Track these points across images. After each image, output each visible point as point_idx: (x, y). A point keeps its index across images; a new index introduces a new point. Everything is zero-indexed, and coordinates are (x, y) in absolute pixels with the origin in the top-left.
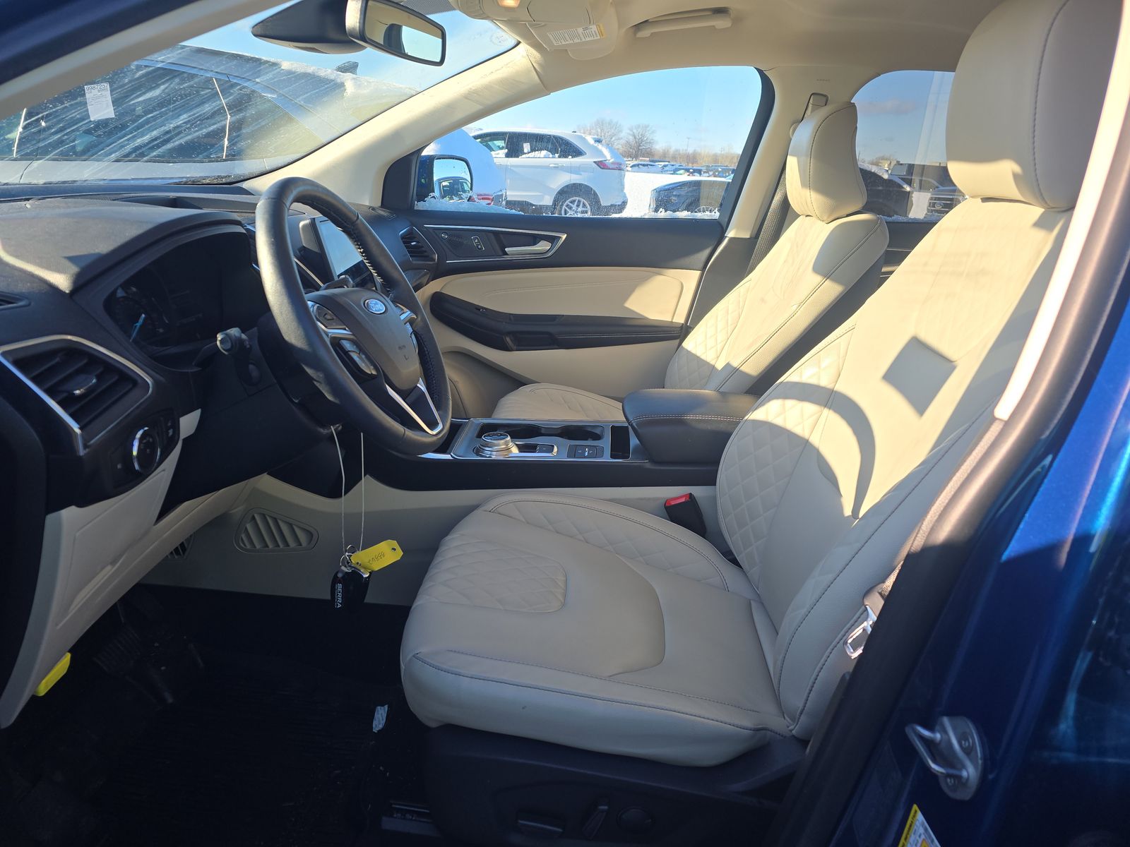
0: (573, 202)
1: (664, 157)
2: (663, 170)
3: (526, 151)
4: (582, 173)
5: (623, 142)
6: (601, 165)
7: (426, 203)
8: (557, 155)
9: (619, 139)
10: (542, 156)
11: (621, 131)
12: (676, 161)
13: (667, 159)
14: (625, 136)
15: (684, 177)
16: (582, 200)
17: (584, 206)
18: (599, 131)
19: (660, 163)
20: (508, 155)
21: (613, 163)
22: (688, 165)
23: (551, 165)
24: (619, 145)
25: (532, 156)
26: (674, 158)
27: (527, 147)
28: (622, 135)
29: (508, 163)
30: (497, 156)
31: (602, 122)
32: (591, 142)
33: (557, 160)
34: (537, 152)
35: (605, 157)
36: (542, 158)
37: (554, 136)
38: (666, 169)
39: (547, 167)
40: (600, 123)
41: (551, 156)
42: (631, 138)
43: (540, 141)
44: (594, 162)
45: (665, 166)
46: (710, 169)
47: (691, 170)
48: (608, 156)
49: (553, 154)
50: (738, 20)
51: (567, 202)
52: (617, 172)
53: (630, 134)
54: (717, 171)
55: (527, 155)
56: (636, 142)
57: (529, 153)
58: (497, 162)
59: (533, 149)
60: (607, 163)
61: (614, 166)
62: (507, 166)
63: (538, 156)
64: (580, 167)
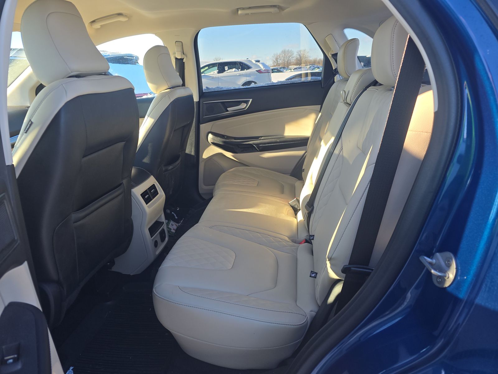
3: (226, 70)
4: (251, 76)
6: (259, 71)
8: (240, 70)
9: (293, 58)
14: (295, 57)
20: (218, 73)
25: (229, 72)
27: (226, 68)
28: (294, 55)
30: (214, 73)
32: (254, 62)
33: (240, 72)
34: (231, 70)
35: (260, 68)
37: (238, 62)
38: (311, 68)
39: (236, 76)
40: (284, 52)
41: (237, 70)
43: (232, 65)
44: (256, 71)
48: (262, 67)
53: (297, 55)
55: (227, 72)
56: (301, 58)
57: (227, 70)
58: (214, 76)
59: (229, 69)
60: (262, 70)
61: (265, 71)
62: (218, 77)
63: (232, 71)
64: (250, 74)
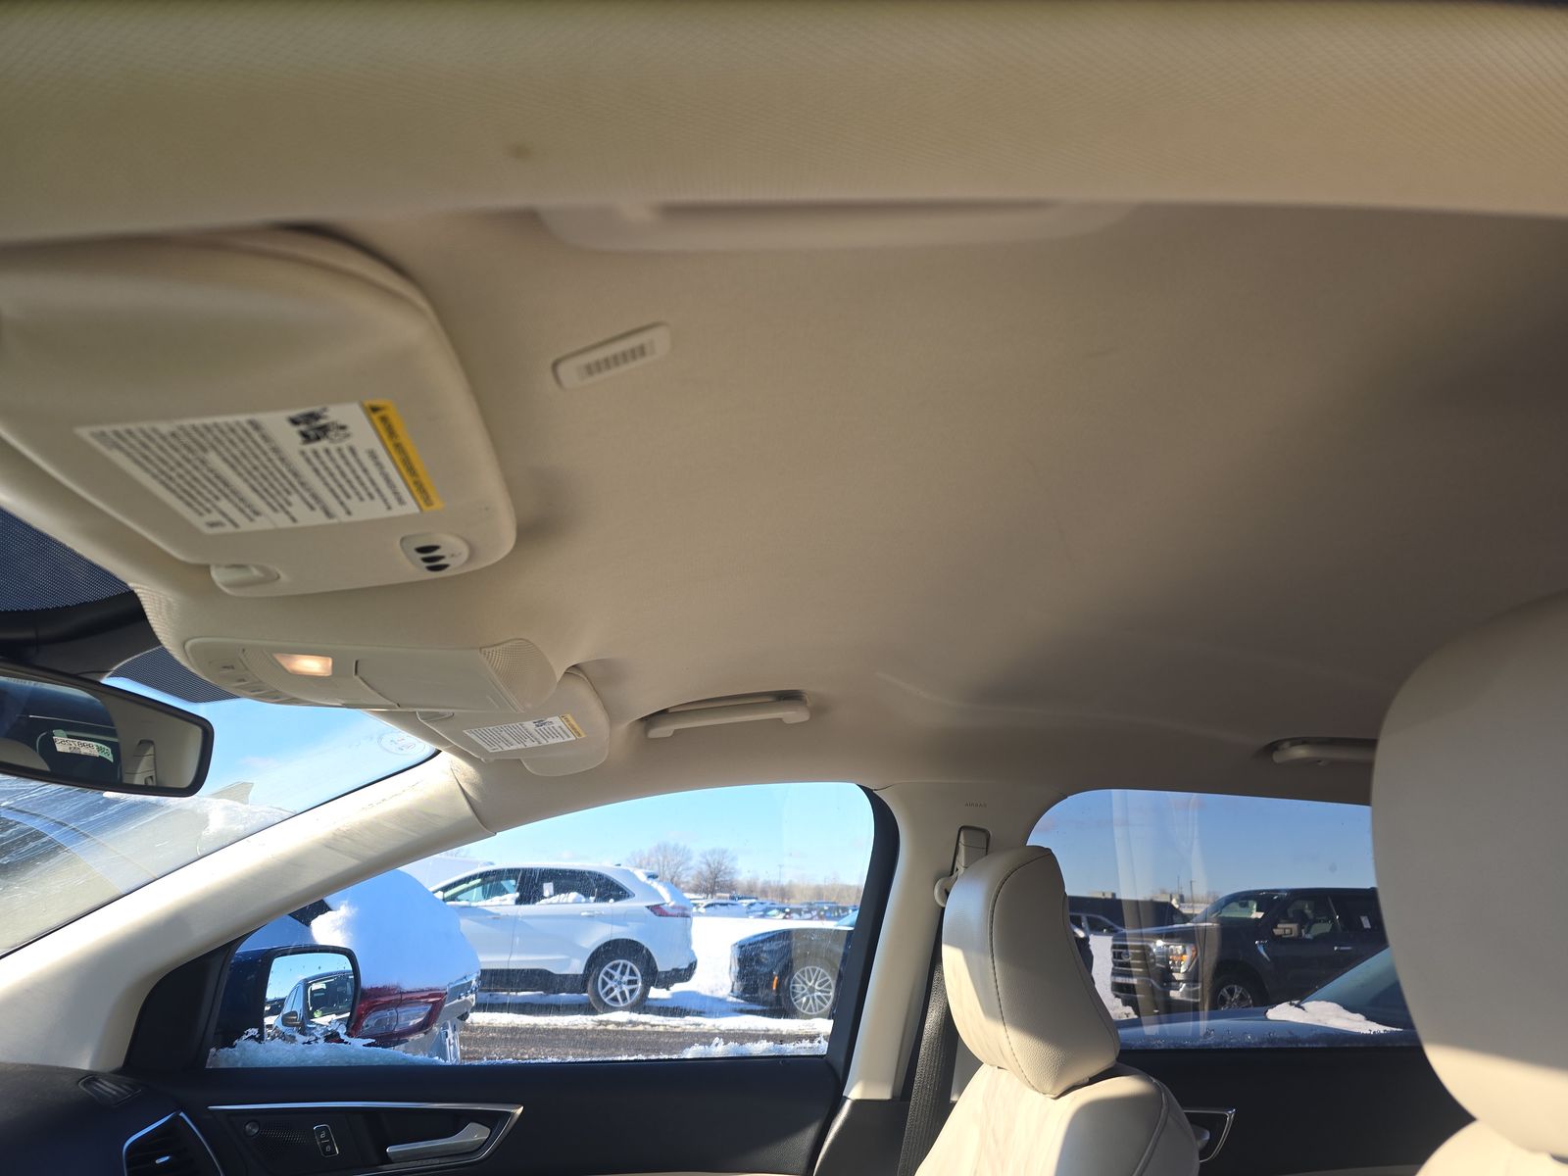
0: (615, 967)
1: (750, 892)
2: (749, 911)
3: (546, 894)
4: (629, 923)
5: (693, 872)
6: (657, 910)
7: (236, 1052)
8: (592, 899)
9: (688, 869)
10: (570, 900)
11: (690, 859)
12: (766, 896)
13: (754, 895)
14: (695, 867)
15: (776, 923)
16: (630, 964)
17: (632, 972)
18: (661, 859)
19: (744, 901)
20: (519, 901)
21: (673, 907)
22: (783, 902)
23: (583, 914)
24: (688, 878)
25: (556, 901)
26: (764, 893)
27: (548, 888)
28: (692, 863)
29: (519, 913)
30: (503, 903)
31: (665, 847)
32: (643, 878)
33: (592, 906)
34: (563, 895)
35: (662, 898)
36: (571, 902)
37: (589, 872)
38: (753, 908)
39: (578, 917)
40: (662, 849)
41: (584, 900)
42: (704, 867)
43: (567, 880)
44: (648, 907)
45: (752, 904)
46: (813, 907)
47: (787, 910)
48: (667, 898)
49: (587, 895)
50: (819, 710)
51: (606, 968)
52: (680, 920)
53: (701, 862)
54: (823, 910)
55: (548, 900)
56: (711, 873)
57: (550, 896)
58: (502, 911)
59: (558, 890)
60: (665, 907)
61: (676, 912)
62: (516, 918)
63: (564, 901)
64: (625, 915)
